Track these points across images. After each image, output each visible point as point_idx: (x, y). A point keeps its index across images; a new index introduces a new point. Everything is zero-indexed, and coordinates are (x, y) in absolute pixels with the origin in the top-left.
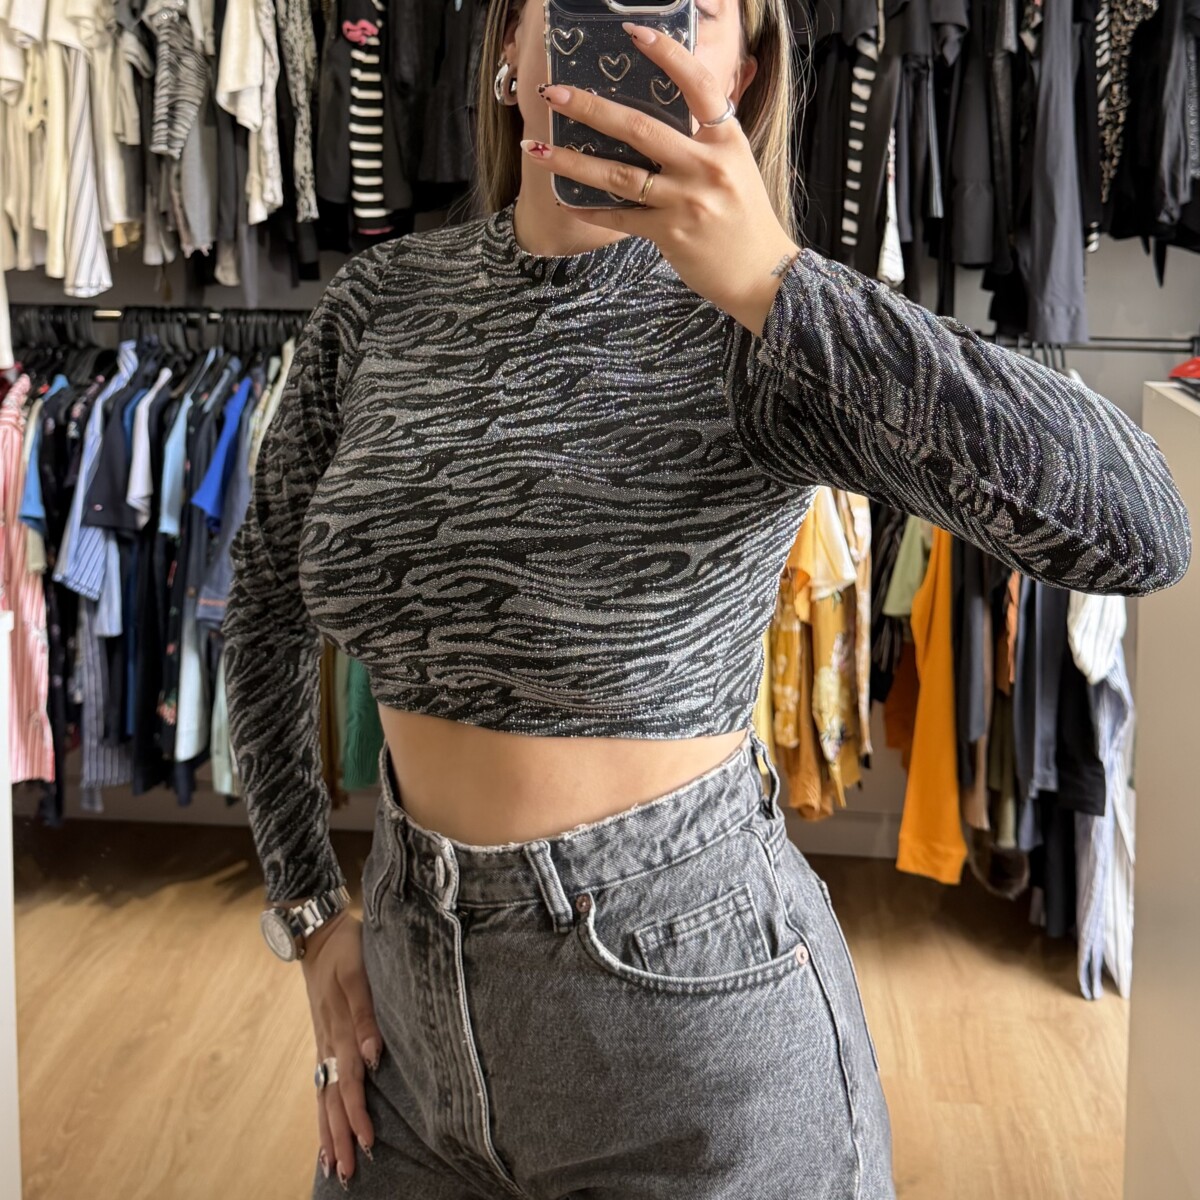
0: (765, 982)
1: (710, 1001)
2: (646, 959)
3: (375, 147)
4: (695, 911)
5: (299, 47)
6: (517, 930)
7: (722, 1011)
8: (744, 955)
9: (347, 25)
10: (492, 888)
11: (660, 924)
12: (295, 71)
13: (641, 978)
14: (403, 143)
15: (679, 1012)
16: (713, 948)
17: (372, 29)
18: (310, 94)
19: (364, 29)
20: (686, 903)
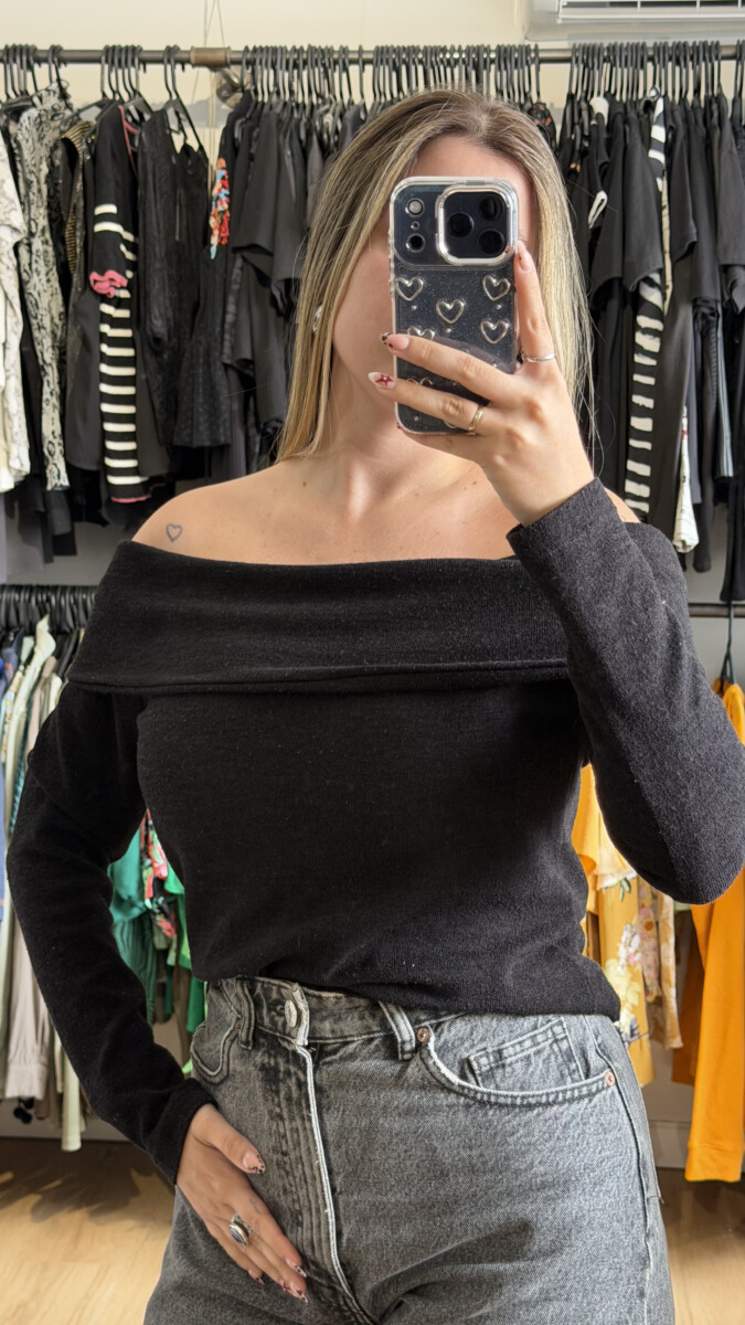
0: (581, 1098)
1: (536, 1112)
2: (479, 1079)
3: (129, 410)
4: (520, 1039)
5: (44, 302)
6: (364, 1059)
7: (546, 1120)
8: (562, 1075)
9: (94, 276)
10: (342, 1025)
11: (490, 1050)
12: (40, 327)
13: (476, 1092)
14: (157, 404)
15: (509, 1121)
16: (536, 1069)
17: (121, 280)
18: (57, 352)
19: (112, 280)
20: (511, 1031)
